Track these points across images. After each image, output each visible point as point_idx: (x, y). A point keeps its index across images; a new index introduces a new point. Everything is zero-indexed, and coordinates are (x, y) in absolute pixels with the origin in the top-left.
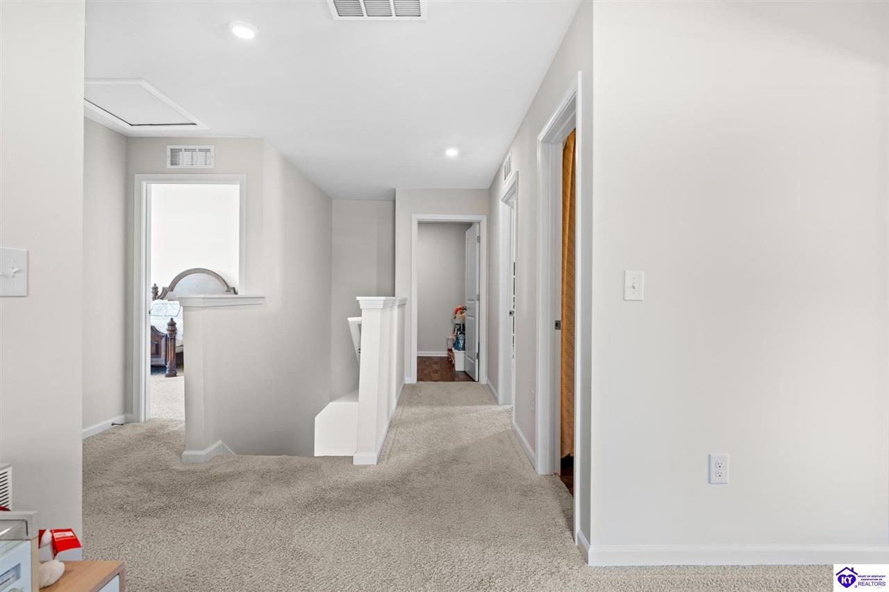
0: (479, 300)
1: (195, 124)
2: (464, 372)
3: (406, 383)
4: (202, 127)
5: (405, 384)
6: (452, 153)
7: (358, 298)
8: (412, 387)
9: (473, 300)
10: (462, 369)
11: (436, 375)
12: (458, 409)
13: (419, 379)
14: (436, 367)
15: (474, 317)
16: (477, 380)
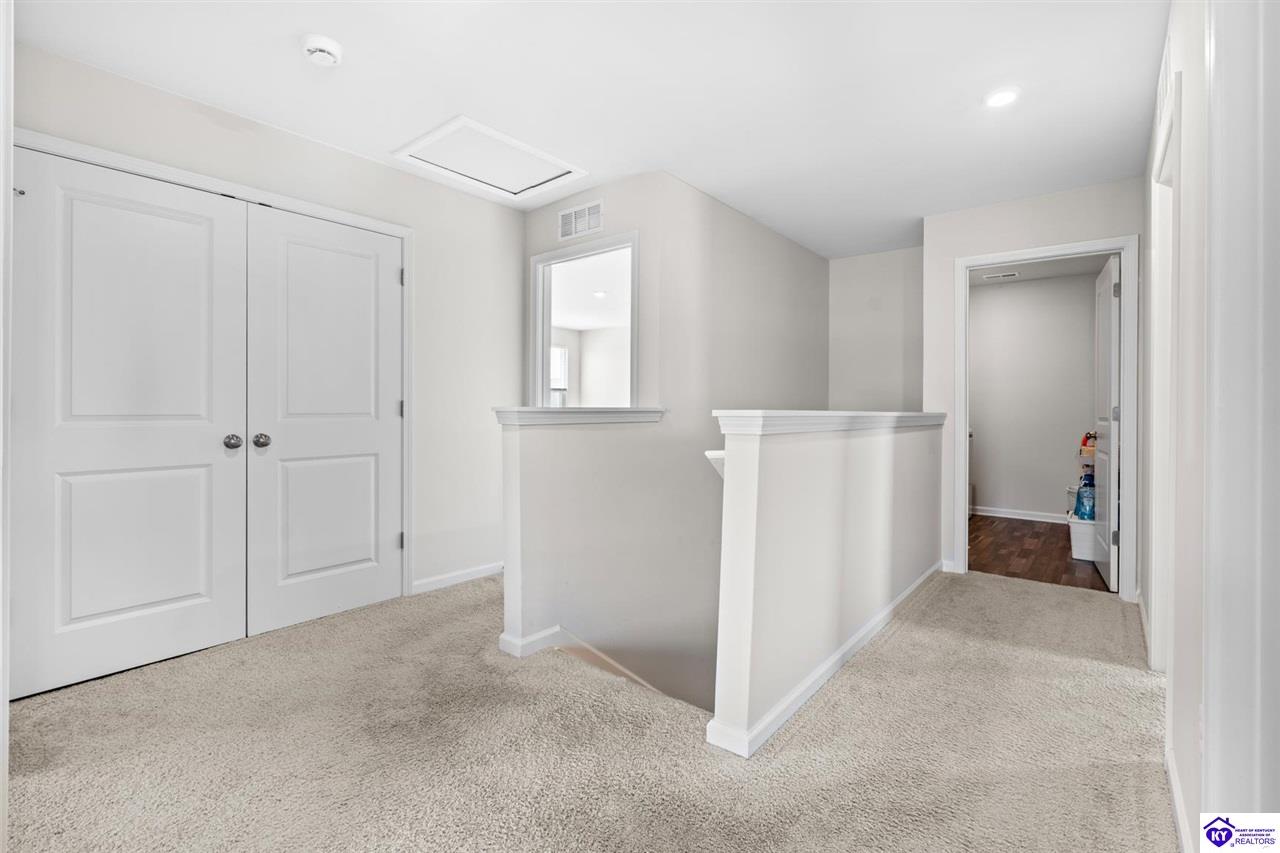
0: (1117, 418)
1: (570, 172)
2: (1093, 563)
3: (945, 569)
4: (579, 175)
5: (938, 572)
6: (1002, 99)
7: (715, 413)
8: (954, 579)
9: (1106, 419)
10: (1089, 557)
11: (1024, 561)
12: (1026, 655)
13: (972, 566)
14: (1030, 543)
15: (1108, 453)
16: (1113, 587)
